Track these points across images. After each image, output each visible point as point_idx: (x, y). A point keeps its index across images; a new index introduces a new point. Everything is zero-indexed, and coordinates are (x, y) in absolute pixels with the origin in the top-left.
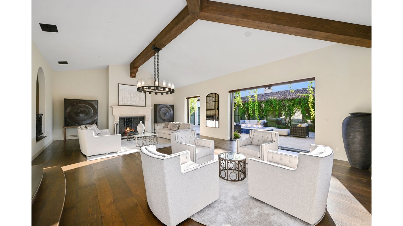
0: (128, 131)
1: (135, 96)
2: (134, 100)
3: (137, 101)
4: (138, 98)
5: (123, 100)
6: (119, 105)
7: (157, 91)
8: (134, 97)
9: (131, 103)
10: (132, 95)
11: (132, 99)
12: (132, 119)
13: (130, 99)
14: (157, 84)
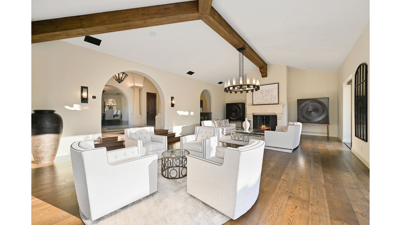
0: (264, 128)
1: (266, 94)
2: (266, 98)
3: (269, 99)
4: (270, 96)
5: (256, 100)
6: (253, 105)
7: (241, 90)
8: (266, 96)
9: (263, 102)
10: (264, 94)
11: (264, 98)
12: (265, 117)
13: (262, 98)
14: (241, 82)
